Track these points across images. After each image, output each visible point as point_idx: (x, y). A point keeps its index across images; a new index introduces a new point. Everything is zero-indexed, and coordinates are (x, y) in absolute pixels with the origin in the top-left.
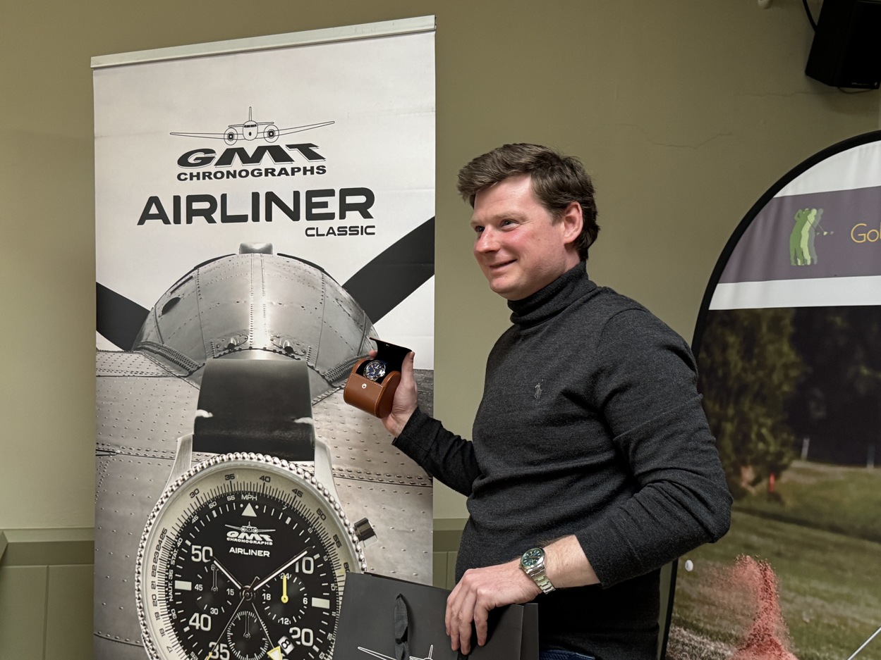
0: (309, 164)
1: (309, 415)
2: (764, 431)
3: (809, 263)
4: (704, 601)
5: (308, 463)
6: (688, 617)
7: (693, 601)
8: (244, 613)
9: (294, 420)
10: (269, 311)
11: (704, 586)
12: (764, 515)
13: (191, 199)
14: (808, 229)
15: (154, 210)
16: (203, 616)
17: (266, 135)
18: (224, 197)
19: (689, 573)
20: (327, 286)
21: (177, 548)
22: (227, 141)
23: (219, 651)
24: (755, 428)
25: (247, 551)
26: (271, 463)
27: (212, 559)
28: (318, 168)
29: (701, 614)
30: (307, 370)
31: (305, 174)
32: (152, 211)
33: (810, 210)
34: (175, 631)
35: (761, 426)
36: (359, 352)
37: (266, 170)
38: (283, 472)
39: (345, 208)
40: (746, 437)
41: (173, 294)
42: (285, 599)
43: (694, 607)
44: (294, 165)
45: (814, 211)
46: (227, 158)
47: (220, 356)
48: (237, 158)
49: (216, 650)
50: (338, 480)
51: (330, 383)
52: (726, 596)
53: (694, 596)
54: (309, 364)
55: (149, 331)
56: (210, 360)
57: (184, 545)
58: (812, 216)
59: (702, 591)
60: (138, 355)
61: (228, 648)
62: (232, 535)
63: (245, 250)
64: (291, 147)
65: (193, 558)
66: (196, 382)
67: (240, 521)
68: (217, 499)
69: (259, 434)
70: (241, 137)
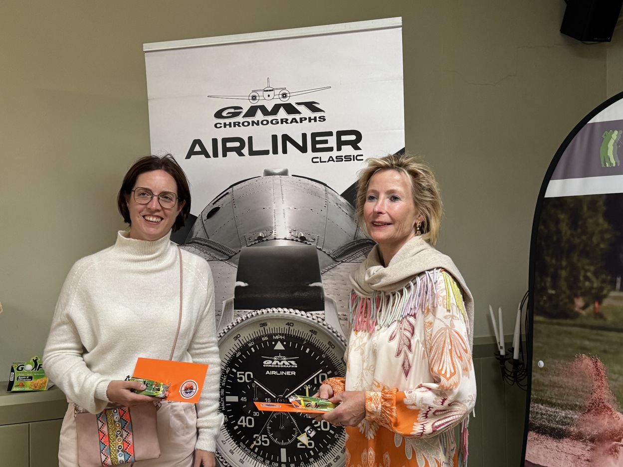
0: (313, 115)
1: (320, 281)
2: (589, 274)
3: (614, 165)
4: (554, 385)
5: (320, 312)
6: (543, 397)
7: (546, 386)
9: (308, 284)
10: (288, 213)
11: (553, 376)
12: (592, 328)
13: (225, 141)
14: (612, 144)
15: (198, 149)
16: (248, 418)
17: (281, 96)
18: (250, 139)
19: (541, 369)
20: (329, 196)
21: (226, 374)
22: (251, 101)
23: (261, 440)
24: (582, 273)
25: (279, 373)
26: (293, 314)
27: (253, 380)
28: (320, 118)
29: (553, 394)
30: (316, 251)
31: (310, 121)
32: (196, 149)
33: (613, 131)
34: (227, 430)
35: (586, 271)
36: (355, 238)
37: (282, 120)
38: (302, 319)
39: (340, 144)
40: (576, 279)
41: (215, 205)
43: (547, 390)
44: (302, 116)
45: (616, 132)
46: (252, 112)
47: (252, 245)
48: (259, 112)
49: (259, 440)
50: (342, 322)
51: (334, 259)
52: (570, 380)
53: (547, 383)
54: (317, 247)
55: (198, 230)
56: (244, 248)
57: (231, 372)
58: (615, 135)
59: (552, 380)
60: (190, 247)
61: (268, 437)
62: (267, 363)
63: (268, 173)
64: (299, 104)
65: (238, 380)
66: (235, 263)
67: (273, 353)
68: (254, 340)
69: (283, 295)
70: (262, 98)
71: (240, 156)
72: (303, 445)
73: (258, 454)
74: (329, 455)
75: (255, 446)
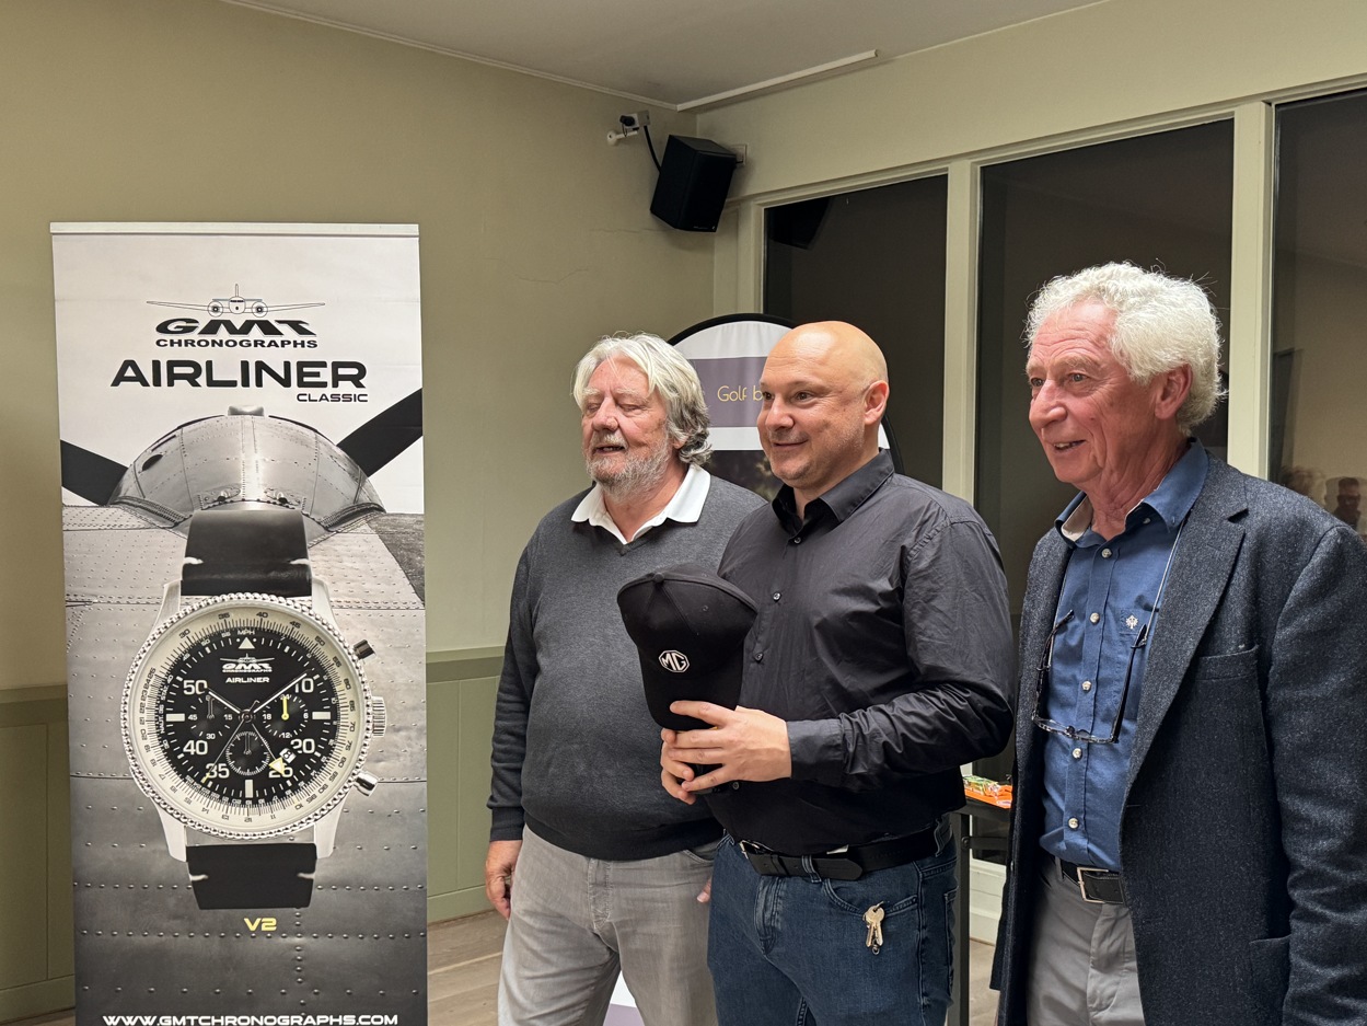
0: (299, 338)
1: (305, 556)
5: (306, 598)
8: (245, 734)
9: (289, 561)
10: (262, 467)
13: (171, 364)
15: (130, 373)
16: (198, 742)
17: (254, 310)
18: (209, 364)
20: (320, 445)
21: (167, 684)
22: (212, 313)
23: (217, 770)
25: (245, 679)
26: (268, 601)
27: (207, 691)
28: (309, 342)
30: (301, 518)
31: (295, 346)
32: (128, 373)
34: (168, 759)
36: (355, 501)
38: (280, 609)
39: (337, 379)
41: (156, 451)
42: (285, 716)
44: (283, 338)
46: (212, 328)
47: (209, 507)
48: (222, 328)
49: (214, 771)
50: (336, 611)
51: (326, 529)
54: (304, 512)
55: (128, 486)
56: (197, 512)
57: (174, 681)
60: (116, 509)
61: (228, 767)
62: (228, 668)
63: (234, 412)
64: (279, 322)
65: (186, 692)
66: (183, 532)
67: (237, 653)
68: (210, 637)
69: (254, 576)
70: (228, 310)
71: (193, 385)
72: (277, 773)
73: (212, 789)
74: (312, 784)
75: (209, 780)
